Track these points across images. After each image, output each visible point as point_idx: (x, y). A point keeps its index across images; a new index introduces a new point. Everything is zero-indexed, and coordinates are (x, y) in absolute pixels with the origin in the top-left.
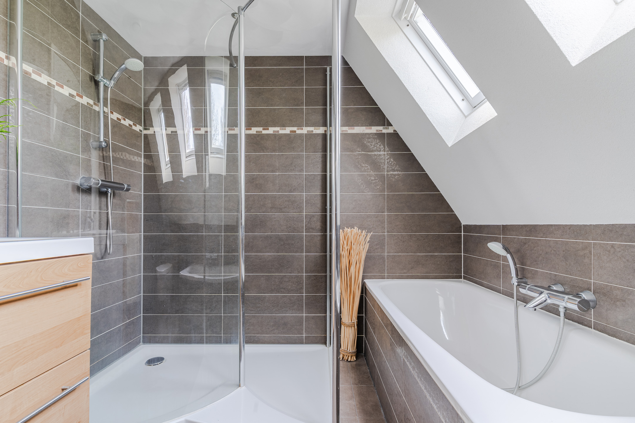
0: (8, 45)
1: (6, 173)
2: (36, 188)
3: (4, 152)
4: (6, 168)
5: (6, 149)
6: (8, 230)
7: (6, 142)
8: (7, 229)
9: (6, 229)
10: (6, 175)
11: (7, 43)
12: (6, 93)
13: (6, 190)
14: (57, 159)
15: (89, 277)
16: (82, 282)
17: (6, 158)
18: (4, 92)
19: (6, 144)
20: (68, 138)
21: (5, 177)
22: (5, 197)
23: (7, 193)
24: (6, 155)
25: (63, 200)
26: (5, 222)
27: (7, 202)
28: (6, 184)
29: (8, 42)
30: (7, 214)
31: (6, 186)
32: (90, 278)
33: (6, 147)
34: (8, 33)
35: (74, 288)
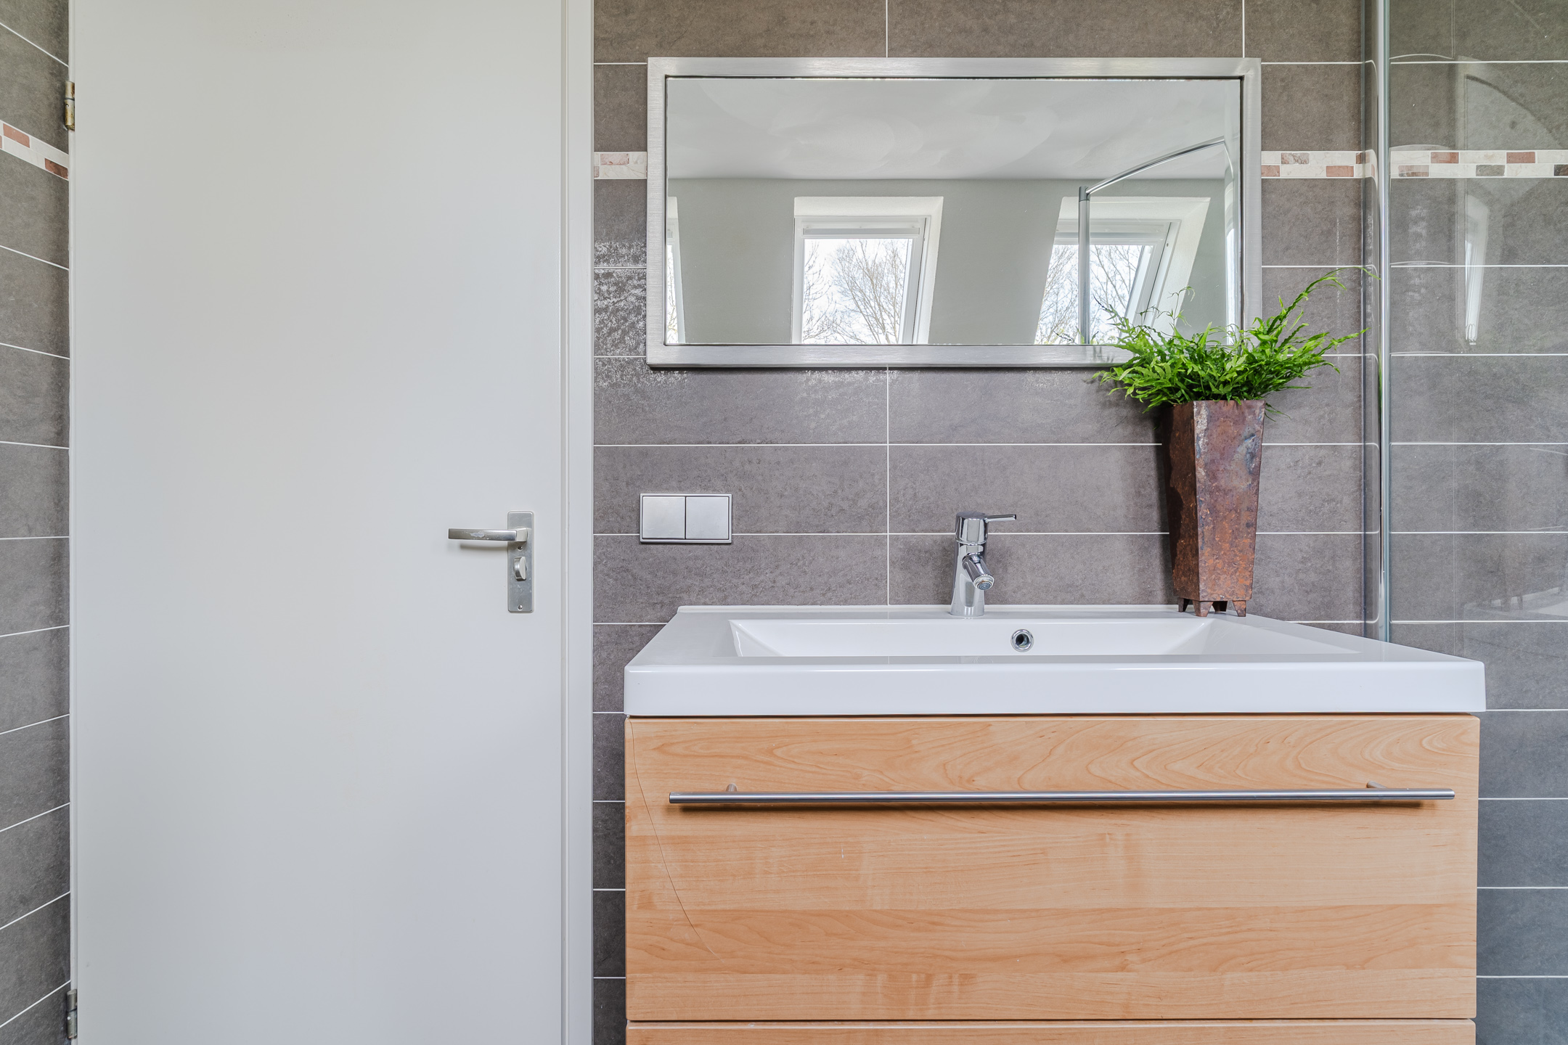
0: (1362, 126)
1: (1360, 451)
2: (1443, 478)
3: (1356, 399)
4: (1361, 438)
5: (1360, 391)
6: (1365, 597)
7: (1360, 373)
8: (1363, 592)
9: (1361, 593)
10: (1361, 457)
11: (1360, 122)
12: (1359, 249)
13: (1360, 495)
14: (1513, 384)
15: (1452, 793)
16: (1439, 802)
17: (1360, 414)
18: (1354, 249)
19: (1360, 378)
20: (1553, 308)
21: (1357, 462)
22: (1358, 513)
23: (1363, 501)
24: (1360, 407)
25: (1532, 505)
26: (1359, 576)
27: (1363, 524)
28: (1360, 480)
29: (1362, 117)
30: (1363, 554)
31: (1360, 485)
32: (1454, 796)
33: (1360, 386)
34: (1363, 96)
35: (1409, 811)
